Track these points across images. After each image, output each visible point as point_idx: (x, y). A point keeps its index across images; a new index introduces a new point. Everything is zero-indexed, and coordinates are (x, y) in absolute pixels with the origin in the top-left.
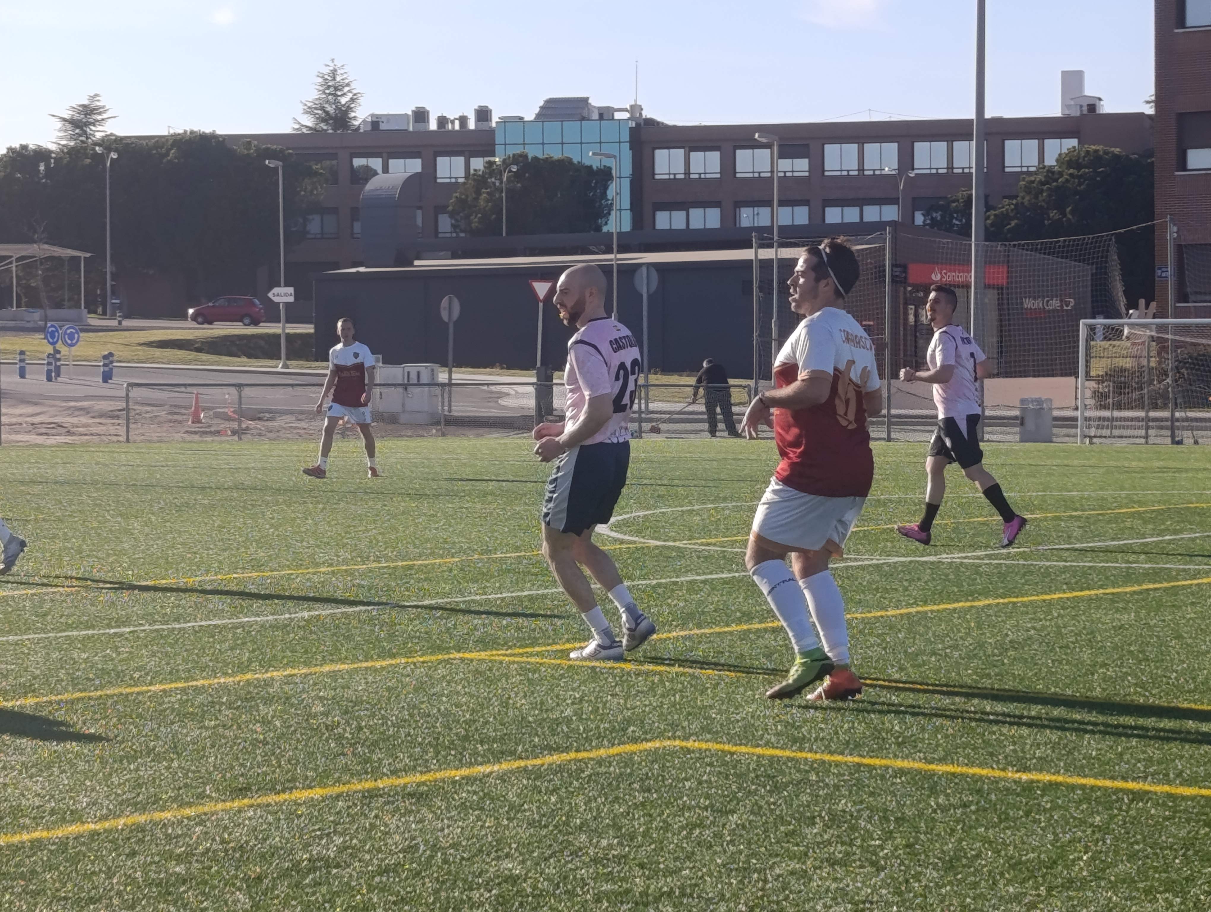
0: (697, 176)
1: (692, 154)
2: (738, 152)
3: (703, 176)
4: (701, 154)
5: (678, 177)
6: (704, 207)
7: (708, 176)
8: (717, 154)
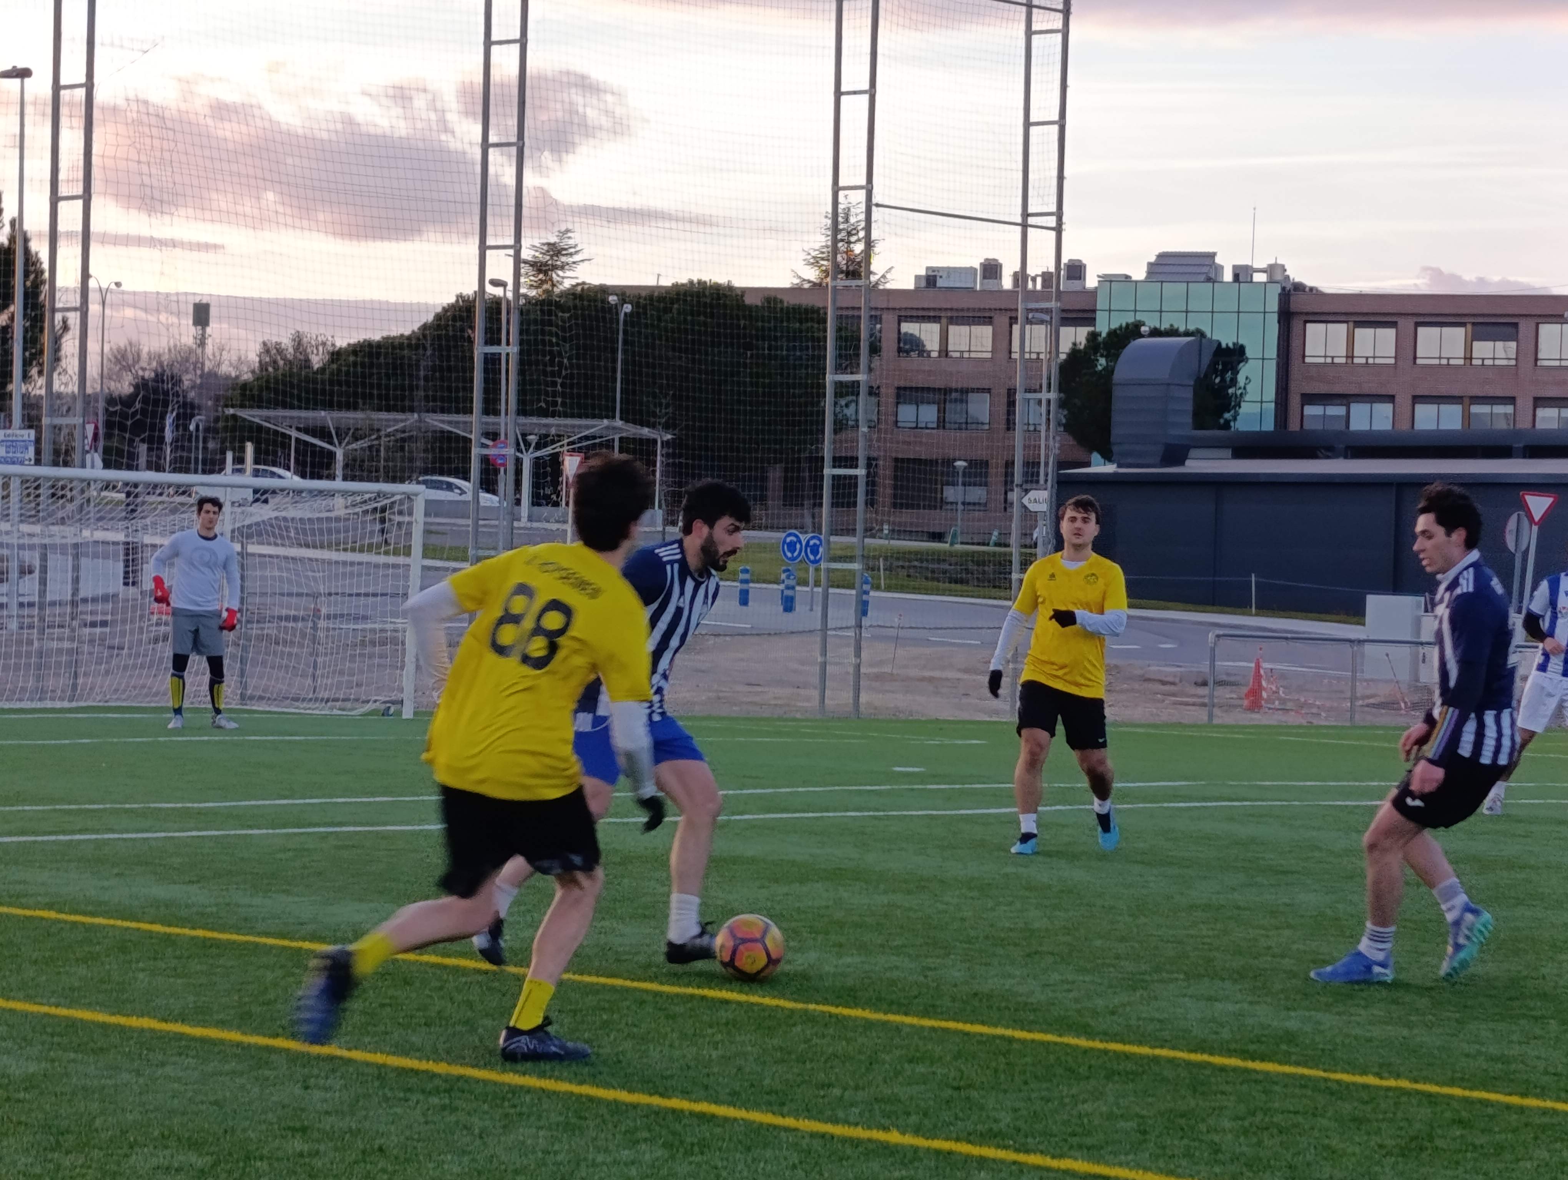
0: (1363, 361)
1: (1357, 331)
2: (1421, 330)
3: (1371, 361)
4: (1369, 332)
5: (1336, 360)
6: (1371, 402)
7: (1378, 361)
8: (1391, 333)
